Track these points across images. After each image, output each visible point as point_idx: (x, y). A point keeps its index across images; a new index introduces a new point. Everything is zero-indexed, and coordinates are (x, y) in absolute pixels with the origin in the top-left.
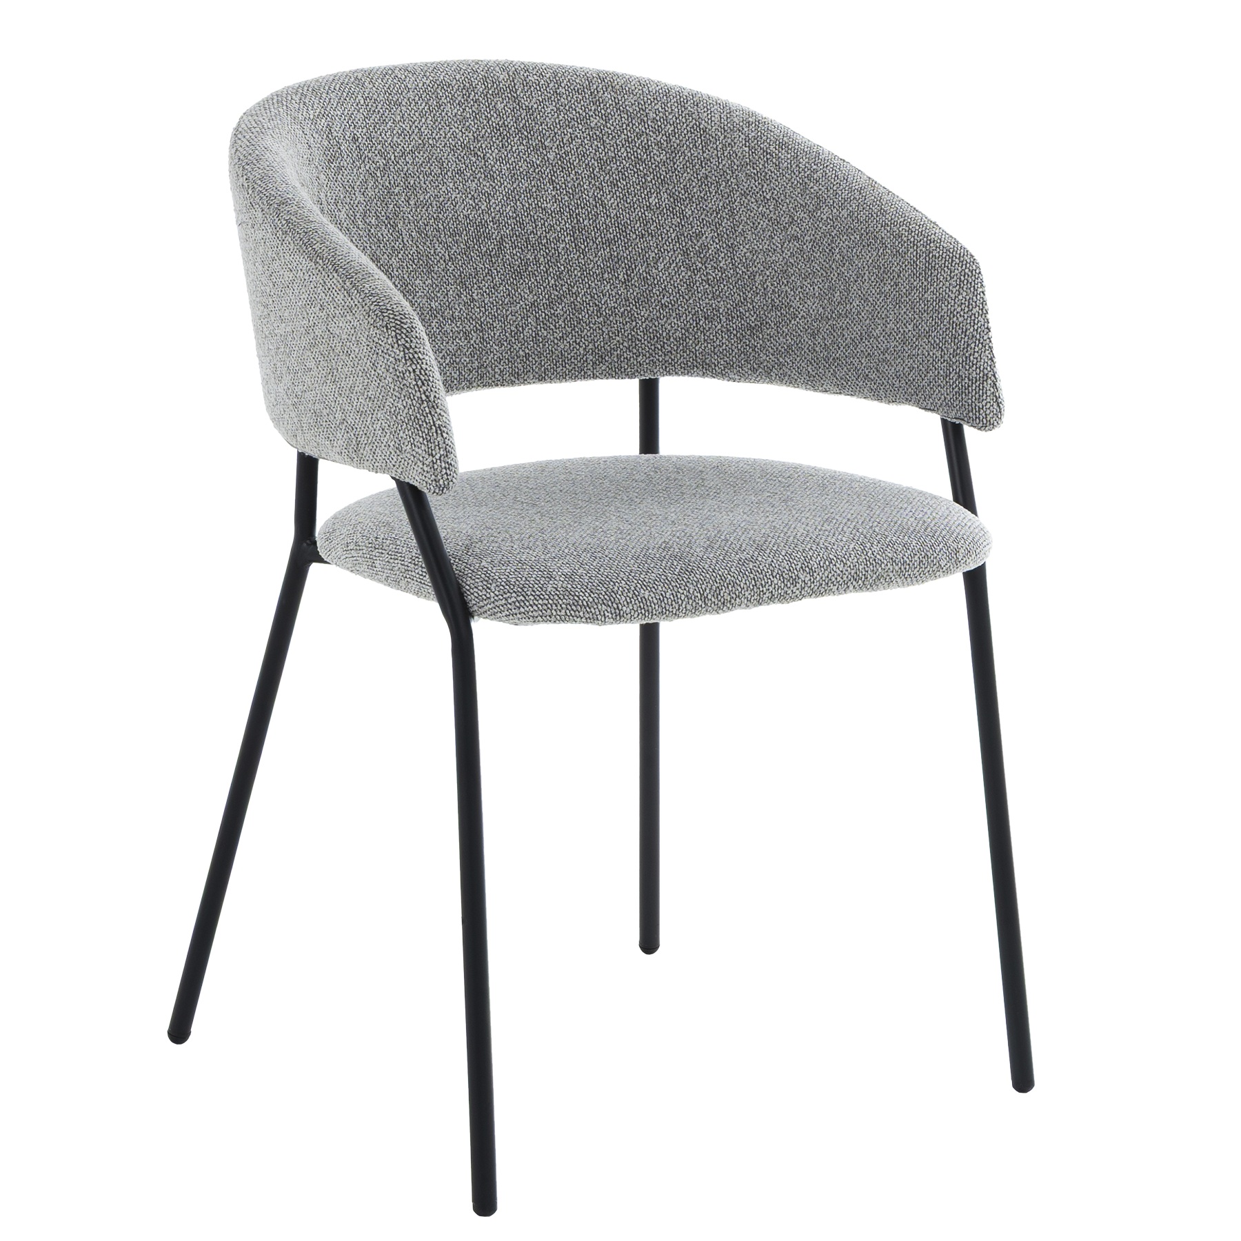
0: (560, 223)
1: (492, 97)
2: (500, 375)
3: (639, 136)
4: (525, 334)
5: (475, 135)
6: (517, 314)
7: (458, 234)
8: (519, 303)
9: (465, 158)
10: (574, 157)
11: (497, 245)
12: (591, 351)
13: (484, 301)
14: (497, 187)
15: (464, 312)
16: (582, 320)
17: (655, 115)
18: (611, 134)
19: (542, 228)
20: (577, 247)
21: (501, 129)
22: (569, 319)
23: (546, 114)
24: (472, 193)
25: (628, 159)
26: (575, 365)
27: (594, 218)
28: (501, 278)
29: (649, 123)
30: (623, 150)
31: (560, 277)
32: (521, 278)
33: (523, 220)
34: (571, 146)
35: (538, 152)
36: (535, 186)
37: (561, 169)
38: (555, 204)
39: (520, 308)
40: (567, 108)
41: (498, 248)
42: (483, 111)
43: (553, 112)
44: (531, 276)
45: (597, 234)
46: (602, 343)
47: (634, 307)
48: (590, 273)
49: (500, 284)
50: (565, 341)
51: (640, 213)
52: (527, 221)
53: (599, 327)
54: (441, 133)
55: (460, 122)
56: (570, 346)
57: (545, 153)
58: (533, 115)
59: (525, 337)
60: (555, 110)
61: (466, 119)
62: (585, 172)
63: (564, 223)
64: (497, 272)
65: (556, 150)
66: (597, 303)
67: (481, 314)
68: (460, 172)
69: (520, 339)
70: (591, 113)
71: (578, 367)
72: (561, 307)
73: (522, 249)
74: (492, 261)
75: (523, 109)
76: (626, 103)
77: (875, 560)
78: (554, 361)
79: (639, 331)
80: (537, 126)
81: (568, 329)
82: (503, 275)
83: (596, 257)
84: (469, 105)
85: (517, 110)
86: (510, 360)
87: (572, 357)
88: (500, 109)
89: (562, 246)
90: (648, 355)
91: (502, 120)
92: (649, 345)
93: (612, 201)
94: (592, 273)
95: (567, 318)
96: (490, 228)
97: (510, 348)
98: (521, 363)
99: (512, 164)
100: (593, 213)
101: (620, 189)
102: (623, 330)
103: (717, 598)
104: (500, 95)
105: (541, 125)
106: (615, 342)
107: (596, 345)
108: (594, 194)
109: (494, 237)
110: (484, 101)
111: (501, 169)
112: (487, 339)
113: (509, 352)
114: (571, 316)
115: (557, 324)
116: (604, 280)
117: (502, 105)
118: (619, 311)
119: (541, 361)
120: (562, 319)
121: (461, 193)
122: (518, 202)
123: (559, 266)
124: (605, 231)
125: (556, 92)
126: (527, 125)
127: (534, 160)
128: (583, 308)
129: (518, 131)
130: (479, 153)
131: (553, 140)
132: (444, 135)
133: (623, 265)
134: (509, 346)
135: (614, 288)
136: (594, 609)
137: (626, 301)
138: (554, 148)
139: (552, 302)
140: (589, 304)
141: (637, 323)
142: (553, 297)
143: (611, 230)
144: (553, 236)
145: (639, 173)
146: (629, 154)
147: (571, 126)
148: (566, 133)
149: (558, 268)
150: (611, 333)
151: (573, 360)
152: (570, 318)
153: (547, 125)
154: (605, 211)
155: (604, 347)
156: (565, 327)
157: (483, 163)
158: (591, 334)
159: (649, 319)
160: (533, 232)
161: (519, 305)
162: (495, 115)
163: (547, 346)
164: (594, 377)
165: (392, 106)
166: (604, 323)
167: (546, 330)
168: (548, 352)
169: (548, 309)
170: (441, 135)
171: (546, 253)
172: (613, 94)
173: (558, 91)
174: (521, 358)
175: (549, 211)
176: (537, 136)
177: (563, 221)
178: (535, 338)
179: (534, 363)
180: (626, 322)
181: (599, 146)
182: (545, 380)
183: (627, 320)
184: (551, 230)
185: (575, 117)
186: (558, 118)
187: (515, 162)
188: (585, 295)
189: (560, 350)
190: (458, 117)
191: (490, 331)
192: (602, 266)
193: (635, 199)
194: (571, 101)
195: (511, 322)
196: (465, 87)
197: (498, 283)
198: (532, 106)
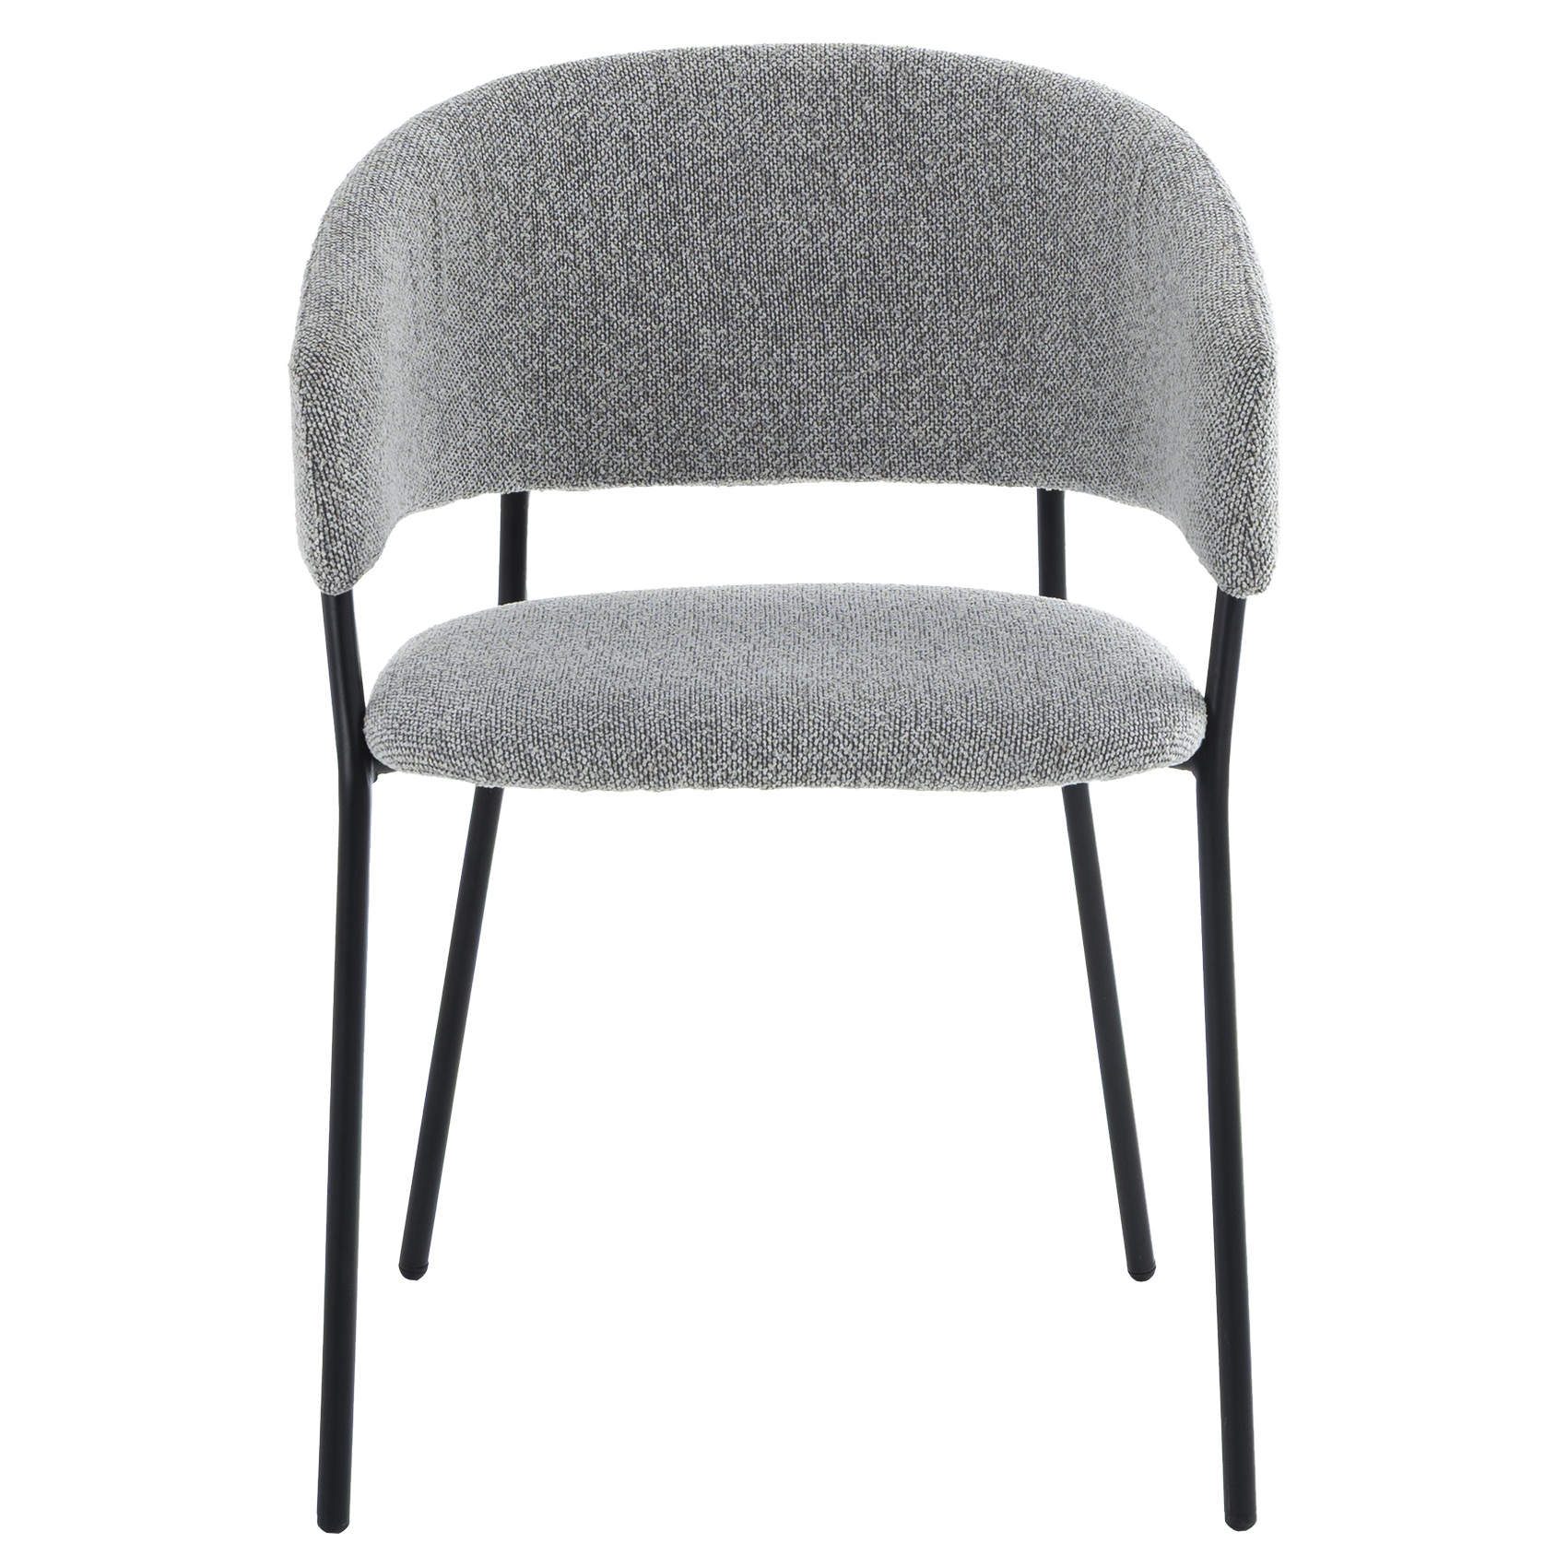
0: (930, 268)
1: (859, 94)
2: (823, 464)
3: (1043, 158)
4: (863, 413)
5: (827, 143)
6: (853, 385)
7: (780, 273)
8: (859, 371)
9: (807, 173)
10: (960, 181)
11: (837, 291)
12: (954, 443)
13: (807, 364)
14: (847, 215)
15: (774, 376)
16: (946, 401)
17: (1065, 132)
18: (1012, 154)
19: (904, 273)
20: (949, 303)
21: (866, 138)
22: (927, 398)
23: (932, 122)
24: (810, 220)
25: (1028, 188)
26: (933, 461)
27: (976, 265)
28: (836, 335)
29: (1058, 141)
30: (1022, 175)
31: (922, 342)
32: (867, 338)
33: (879, 261)
34: (959, 166)
35: (913, 172)
36: (902, 217)
37: (941, 196)
38: (927, 243)
39: (859, 378)
40: (962, 115)
41: (838, 296)
42: (842, 113)
43: (942, 119)
44: (881, 336)
45: (977, 288)
46: (970, 434)
47: (1013, 390)
48: (961, 340)
49: (833, 343)
50: (920, 427)
51: (1032, 263)
52: (885, 263)
53: (966, 413)
54: (774, 137)
55: (806, 124)
56: (926, 435)
57: (923, 173)
58: (913, 121)
59: (863, 417)
60: (946, 117)
61: (816, 122)
62: (973, 203)
63: (935, 269)
64: (832, 327)
65: (938, 170)
66: (968, 380)
67: (801, 381)
68: (795, 191)
69: (855, 419)
70: (991, 124)
71: (937, 464)
72: (917, 381)
73: (872, 300)
74: (826, 312)
75: (901, 113)
76: (1037, 113)
77: (909, 747)
78: (903, 452)
79: (1016, 423)
80: (917, 136)
81: (924, 411)
82: (840, 331)
83: (972, 317)
84: (824, 104)
85: (893, 114)
86: (839, 445)
87: (928, 449)
88: (868, 112)
89: (928, 299)
90: (1025, 457)
91: (869, 126)
92: (1027, 443)
93: (1001, 244)
94: (964, 340)
95: (924, 397)
96: (829, 269)
97: (839, 430)
98: (854, 451)
99: (875, 186)
100: (976, 258)
101: (1012, 229)
102: (996, 420)
103: (638, 768)
104: (872, 92)
105: (923, 136)
106: (986, 435)
107: (962, 435)
108: (979, 233)
109: (833, 280)
110: (846, 100)
111: (858, 191)
112: (806, 415)
113: (837, 434)
114: (931, 395)
115: (910, 404)
116: (979, 350)
117: (872, 106)
118: (994, 394)
119: (884, 450)
120: (918, 398)
121: (792, 219)
122: (876, 236)
123: (922, 326)
124: (988, 283)
125: (952, 93)
126: (904, 135)
127: (906, 182)
128: (947, 385)
129: (890, 142)
130: (828, 168)
131: (936, 157)
132: (778, 140)
133: (1005, 332)
134: (838, 427)
135: (991, 361)
136: (461, 761)
137: (1003, 380)
138: (935, 167)
139: (907, 373)
140: (957, 380)
141: (1014, 411)
142: (908, 366)
143: (995, 284)
144: (918, 286)
145: (1038, 209)
146: (1029, 183)
147: (962, 140)
148: (954, 148)
149: (921, 328)
150: (981, 422)
151: (929, 454)
152: (930, 397)
153: (931, 136)
154: (991, 257)
155: (972, 440)
156: (921, 409)
157: (832, 181)
158: (956, 421)
159: (1030, 408)
160: (892, 278)
161: (858, 373)
162: (860, 119)
163: (894, 431)
164: (961, 479)
165: (701, 98)
166: (975, 407)
167: (895, 410)
168: (894, 439)
169: (900, 382)
170: (773, 140)
171: (906, 307)
172: (1024, 99)
173: (955, 92)
174: (855, 445)
175: (918, 251)
176: (915, 151)
177: (935, 267)
178: (876, 420)
179: (874, 452)
180: (1002, 409)
181: (994, 169)
182: (892, 477)
183: (1003, 406)
184: (917, 277)
185: (970, 128)
186: (948, 127)
187: (879, 182)
188: (952, 367)
189: (911, 439)
190: (804, 118)
191: (811, 405)
192: (979, 331)
193: (1029, 243)
194: (969, 106)
195: (844, 395)
196: (822, 79)
197: (830, 341)
198: (914, 110)
